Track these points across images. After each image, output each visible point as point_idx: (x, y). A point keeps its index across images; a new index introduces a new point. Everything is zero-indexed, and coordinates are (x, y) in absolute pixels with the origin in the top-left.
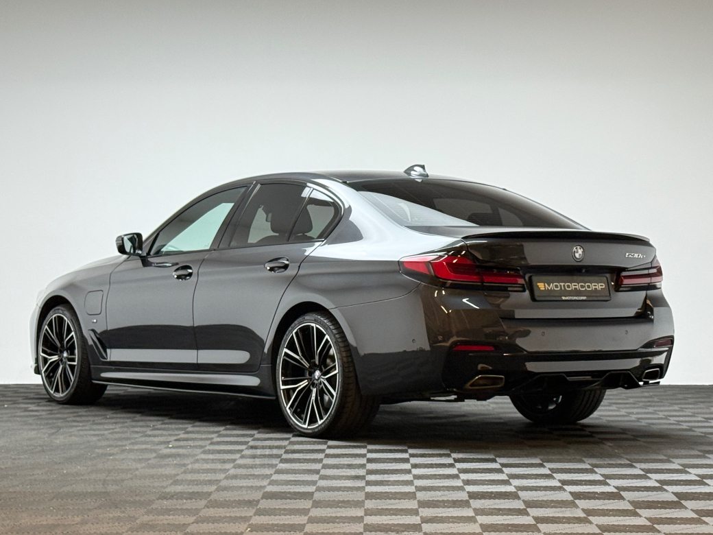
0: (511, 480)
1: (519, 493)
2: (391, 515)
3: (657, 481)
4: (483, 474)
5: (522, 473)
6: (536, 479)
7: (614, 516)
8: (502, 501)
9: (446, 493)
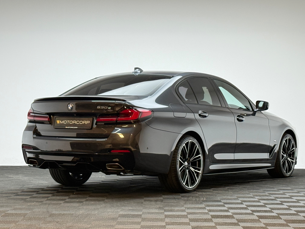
0: (229, 210)
1: (234, 215)
2: (178, 225)
3: (295, 211)
4: (216, 207)
5: (234, 207)
6: (240, 209)
7: (278, 226)
8: (227, 219)
9: (201, 215)
